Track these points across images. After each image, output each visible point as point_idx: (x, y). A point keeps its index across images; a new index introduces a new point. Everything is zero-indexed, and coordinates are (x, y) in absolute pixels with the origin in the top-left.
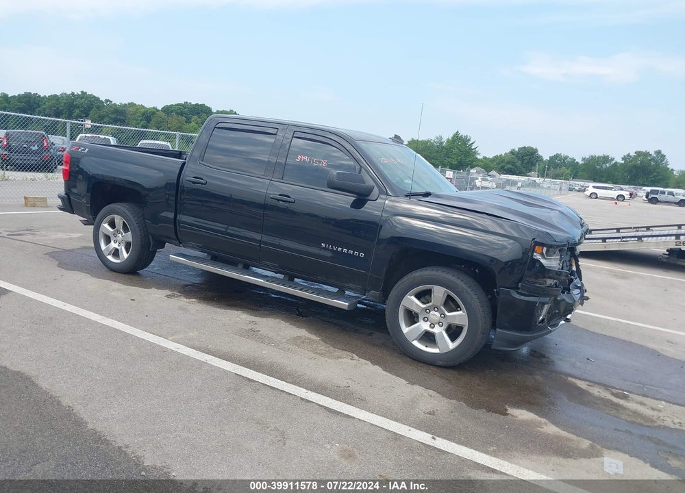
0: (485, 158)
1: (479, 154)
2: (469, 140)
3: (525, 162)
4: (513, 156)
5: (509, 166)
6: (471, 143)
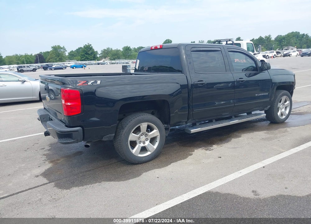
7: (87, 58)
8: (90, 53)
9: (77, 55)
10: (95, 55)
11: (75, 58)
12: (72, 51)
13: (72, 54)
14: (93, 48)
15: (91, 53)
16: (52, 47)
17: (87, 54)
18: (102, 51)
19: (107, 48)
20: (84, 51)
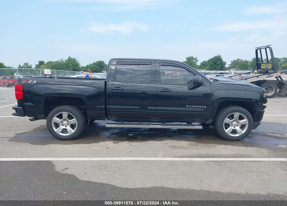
0: (83, 67)
1: (80, 65)
2: (76, 60)
3: (100, 67)
4: (95, 65)
5: (95, 69)
6: (77, 61)
7: (215, 68)
8: (218, 63)
9: (208, 65)
10: (223, 65)
11: (206, 67)
12: (205, 61)
13: (204, 64)
14: (222, 59)
15: (220, 64)
16: (187, 58)
17: (216, 64)
18: (232, 62)
19: (237, 59)
20: (213, 61)
